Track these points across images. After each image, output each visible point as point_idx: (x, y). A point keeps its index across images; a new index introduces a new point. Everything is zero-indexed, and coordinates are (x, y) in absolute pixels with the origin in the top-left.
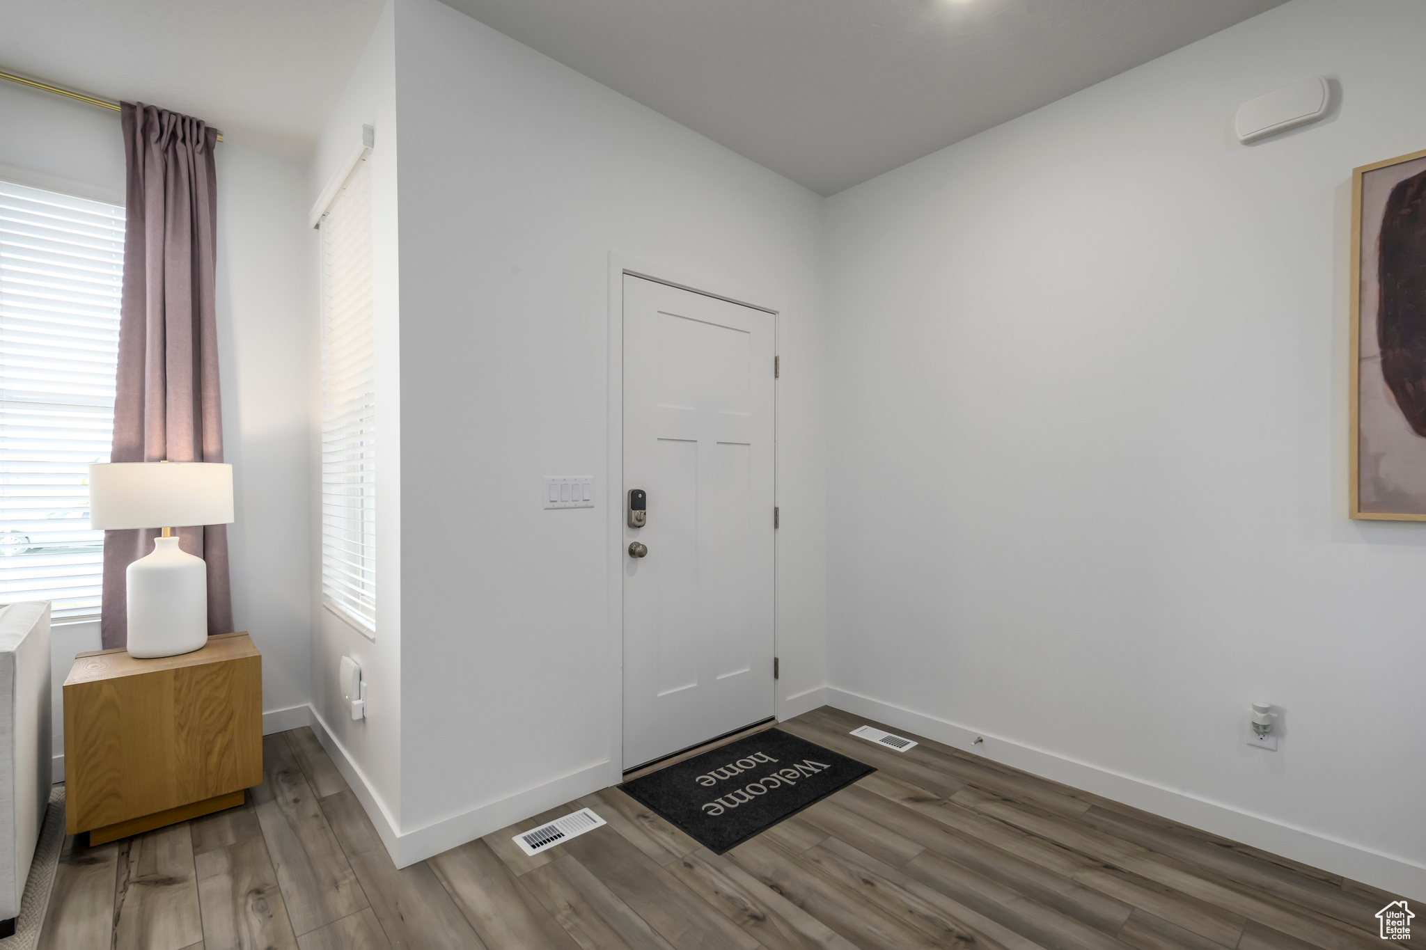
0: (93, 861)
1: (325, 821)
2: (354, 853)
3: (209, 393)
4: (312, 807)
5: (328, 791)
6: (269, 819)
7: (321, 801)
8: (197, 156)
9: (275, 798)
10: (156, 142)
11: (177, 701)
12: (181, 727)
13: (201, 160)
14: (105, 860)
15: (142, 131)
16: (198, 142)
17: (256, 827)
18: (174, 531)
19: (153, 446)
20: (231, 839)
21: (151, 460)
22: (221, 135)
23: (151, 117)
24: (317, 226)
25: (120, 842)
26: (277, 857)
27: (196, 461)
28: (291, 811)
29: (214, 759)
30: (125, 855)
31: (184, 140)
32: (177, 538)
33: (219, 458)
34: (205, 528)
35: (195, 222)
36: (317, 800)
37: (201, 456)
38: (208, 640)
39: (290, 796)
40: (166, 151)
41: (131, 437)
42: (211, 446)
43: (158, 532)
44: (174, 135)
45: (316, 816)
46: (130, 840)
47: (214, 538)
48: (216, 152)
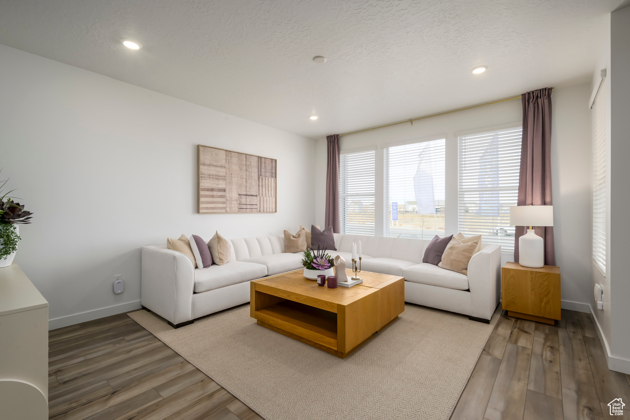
0: (508, 319)
1: (583, 343)
2: (592, 356)
3: (547, 181)
4: (580, 337)
5: (588, 334)
6: (561, 333)
7: (584, 337)
8: (545, 100)
9: (566, 328)
10: (532, 102)
11: (531, 281)
12: (533, 290)
13: (546, 101)
14: (511, 320)
15: (527, 101)
16: (545, 95)
17: (557, 333)
18: (533, 228)
19: (529, 201)
20: (547, 332)
21: (528, 205)
22: (554, 88)
23: (530, 95)
24: (592, 108)
25: (516, 318)
26: (561, 342)
27: (542, 205)
28: (571, 335)
29: (543, 304)
30: (516, 321)
31: (540, 97)
32: (534, 230)
33: (551, 204)
34: (545, 227)
35: (544, 123)
36: (583, 336)
37: (544, 203)
38: (544, 266)
39: (572, 330)
40: (535, 103)
41: (523, 198)
42: (548, 199)
43: (528, 228)
44: (537, 96)
45: (580, 340)
46: (518, 319)
47: (549, 232)
48: (552, 96)
